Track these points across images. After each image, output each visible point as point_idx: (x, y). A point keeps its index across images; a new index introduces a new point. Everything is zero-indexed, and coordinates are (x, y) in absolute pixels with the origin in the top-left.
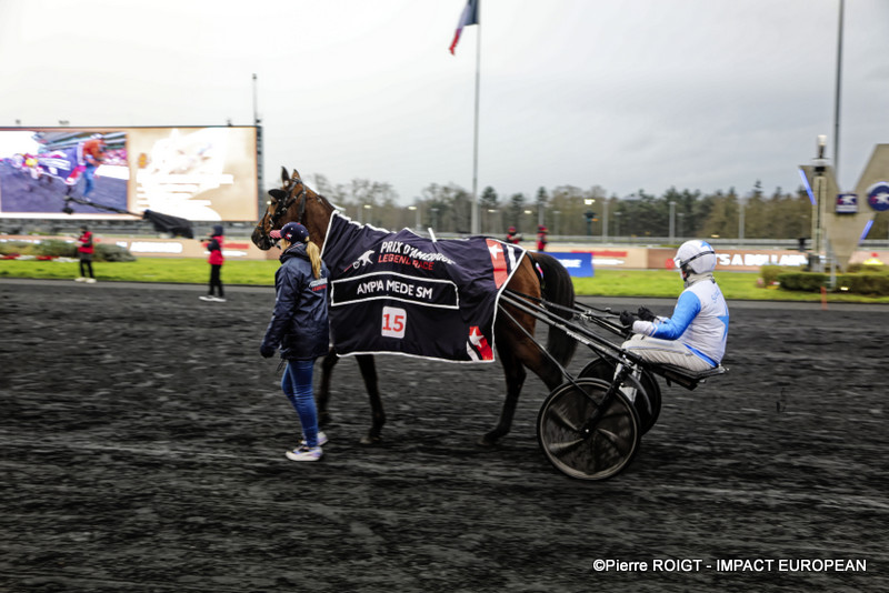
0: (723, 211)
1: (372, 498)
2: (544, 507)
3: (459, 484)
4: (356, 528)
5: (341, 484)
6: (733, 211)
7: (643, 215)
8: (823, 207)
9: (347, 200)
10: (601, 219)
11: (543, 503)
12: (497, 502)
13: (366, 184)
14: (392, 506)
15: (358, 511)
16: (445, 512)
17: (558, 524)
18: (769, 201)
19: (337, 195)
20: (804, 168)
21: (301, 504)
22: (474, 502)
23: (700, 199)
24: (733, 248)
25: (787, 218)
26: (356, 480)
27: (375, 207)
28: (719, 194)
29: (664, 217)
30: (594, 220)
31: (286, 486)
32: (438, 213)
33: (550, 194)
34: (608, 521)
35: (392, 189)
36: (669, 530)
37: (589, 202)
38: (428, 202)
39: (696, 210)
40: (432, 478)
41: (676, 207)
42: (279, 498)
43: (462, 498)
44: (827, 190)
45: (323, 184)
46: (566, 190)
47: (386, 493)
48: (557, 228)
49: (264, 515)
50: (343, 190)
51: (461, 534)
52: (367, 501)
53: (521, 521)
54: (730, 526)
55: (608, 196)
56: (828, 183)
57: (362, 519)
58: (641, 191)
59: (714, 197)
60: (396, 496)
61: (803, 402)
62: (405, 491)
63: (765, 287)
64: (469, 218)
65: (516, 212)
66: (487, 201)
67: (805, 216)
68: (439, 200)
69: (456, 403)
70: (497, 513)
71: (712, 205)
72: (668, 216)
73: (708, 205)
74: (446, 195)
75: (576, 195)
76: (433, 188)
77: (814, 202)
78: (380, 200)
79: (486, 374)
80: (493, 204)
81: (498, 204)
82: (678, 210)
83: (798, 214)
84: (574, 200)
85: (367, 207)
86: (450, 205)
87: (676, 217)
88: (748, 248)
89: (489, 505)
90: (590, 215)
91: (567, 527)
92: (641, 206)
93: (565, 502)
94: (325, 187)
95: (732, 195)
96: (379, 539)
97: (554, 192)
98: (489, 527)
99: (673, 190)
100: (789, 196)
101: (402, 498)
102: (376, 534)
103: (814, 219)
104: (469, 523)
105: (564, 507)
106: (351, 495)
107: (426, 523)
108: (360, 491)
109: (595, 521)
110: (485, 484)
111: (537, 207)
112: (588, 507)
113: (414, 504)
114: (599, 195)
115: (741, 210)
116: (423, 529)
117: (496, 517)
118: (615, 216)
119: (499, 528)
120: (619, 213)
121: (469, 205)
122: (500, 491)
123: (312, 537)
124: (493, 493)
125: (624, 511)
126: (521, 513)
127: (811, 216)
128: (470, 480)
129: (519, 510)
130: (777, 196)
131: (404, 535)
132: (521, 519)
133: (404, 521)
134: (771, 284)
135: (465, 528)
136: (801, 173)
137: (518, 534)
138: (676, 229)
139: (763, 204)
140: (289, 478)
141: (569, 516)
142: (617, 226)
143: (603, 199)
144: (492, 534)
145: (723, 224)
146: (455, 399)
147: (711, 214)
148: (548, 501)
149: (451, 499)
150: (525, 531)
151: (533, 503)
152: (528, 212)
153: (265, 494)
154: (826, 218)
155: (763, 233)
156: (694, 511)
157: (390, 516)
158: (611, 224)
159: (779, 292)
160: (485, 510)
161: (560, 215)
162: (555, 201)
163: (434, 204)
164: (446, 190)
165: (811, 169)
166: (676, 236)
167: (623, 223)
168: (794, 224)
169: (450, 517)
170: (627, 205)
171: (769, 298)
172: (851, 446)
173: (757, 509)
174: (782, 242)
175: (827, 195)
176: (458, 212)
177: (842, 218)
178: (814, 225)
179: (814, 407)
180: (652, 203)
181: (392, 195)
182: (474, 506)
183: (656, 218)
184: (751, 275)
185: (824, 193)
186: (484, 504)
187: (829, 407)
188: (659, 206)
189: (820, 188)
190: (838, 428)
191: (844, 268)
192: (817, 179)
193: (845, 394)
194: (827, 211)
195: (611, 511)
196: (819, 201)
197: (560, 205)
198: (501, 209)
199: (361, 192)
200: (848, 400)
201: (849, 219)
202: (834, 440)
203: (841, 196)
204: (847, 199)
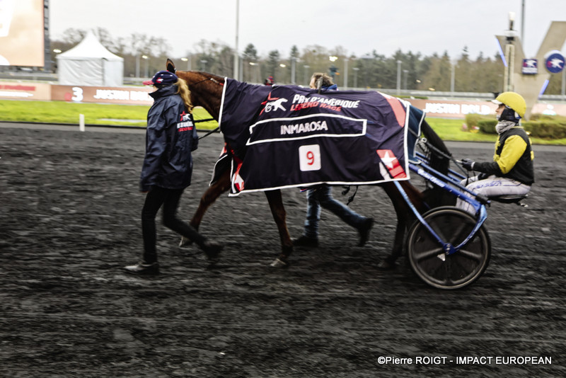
0: (438, 69)
1: (134, 307)
2: (283, 312)
3: (211, 294)
4: (118, 334)
5: (107, 296)
6: (447, 69)
7: (377, 71)
8: (512, 68)
9: (127, 51)
10: (342, 73)
11: (282, 308)
12: (243, 308)
13: (144, 38)
14: (152, 315)
15: (121, 319)
16: (198, 318)
17: (294, 326)
18: (474, 63)
19: (118, 46)
20: (498, 38)
21: (70, 315)
22: (224, 309)
23: (421, 59)
24: (445, 99)
25: (488, 76)
26: (122, 292)
27: (151, 57)
28: (435, 55)
29: (393, 73)
30: (337, 74)
31: (57, 299)
32: (206, 64)
33: (301, 52)
34: (336, 322)
35: (166, 43)
36: (383, 328)
37: (333, 59)
38: (198, 55)
39: (418, 68)
40: (189, 289)
41: (402, 65)
42: (48, 310)
43: (213, 306)
44: (515, 56)
45: (105, 36)
46: (314, 49)
47: (148, 303)
49: (35, 325)
50: (123, 42)
51: (211, 336)
52: (130, 310)
53: (263, 324)
54: (431, 323)
55: (348, 55)
56: (516, 49)
57: (124, 326)
58: (374, 52)
59: (432, 58)
60: (157, 306)
61: (493, 223)
62: (165, 301)
63: (469, 131)
64: (232, 69)
65: (272, 66)
66: (248, 55)
67: (501, 75)
68: (207, 53)
69: (213, 225)
70: (243, 318)
71: (431, 64)
72: (396, 72)
73: (427, 63)
74: (213, 49)
75: (322, 53)
76: (202, 43)
77: (506, 64)
78: (156, 52)
80: (253, 58)
81: (257, 58)
82: (403, 67)
83: (495, 73)
84: (321, 56)
85: (145, 57)
86: (217, 58)
87: (402, 73)
88: (458, 99)
89: (237, 311)
90: (334, 70)
91: (301, 327)
92: (375, 63)
93: (301, 307)
94: (107, 39)
95: (446, 56)
96: (138, 342)
97: (305, 50)
98: (236, 330)
99: (400, 51)
100: (489, 59)
101: (161, 307)
102: (136, 338)
103: (506, 78)
104: (219, 327)
105: (300, 311)
106: (116, 306)
107: (182, 328)
108: (124, 303)
109: (324, 322)
110: (234, 294)
111: (290, 62)
112: (320, 311)
113: (172, 312)
114: (341, 53)
115: (452, 69)
116: (178, 333)
117: (242, 321)
118: (353, 71)
119: (243, 330)
120: (356, 69)
121: (232, 58)
122: (247, 299)
123: (77, 344)
124: (240, 301)
125: (348, 313)
126: (264, 317)
127: (503, 74)
128: (222, 291)
129: (261, 314)
130: (480, 59)
131: (161, 339)
133: (162, 327)
134: (473, 129)
135: (215, 331)
136: (496, 41)
137: (259, 335)
138: (402, 83)
139: (469, 64)
140: (60, 292)
141: (303, 318)
142: (355, 79)
143: (344, 57)
144: (238, 335)
145: (439, 79)
146: (213, 222)
147: (429, 72)
148: (286, 307)
149: (204, 306)
150: (266, 332)
151: (274, 308)
152: (283, 66)
153: (36, 307)
154: (515, 77)
155: (469, 88)
156: (403, 312)
157: (149, 323)
158: (351, 77)
159: (478, 135)
160: (233, 316)
161: (309, 69)
162: (305, 57)
163: (203, 57)
164: (214, 45)
165: (505, 38)
166: (402, 88)
167: (360, 77)
168: (492, 81)
169: (203, 322)
170: (364, 63)
171: (472, 139)
172: (527, 257)
173: (453, 308)
174: (483, 95)
175: (515, 59)
176: (224, 64)
177: (526, 78)
178: (506, 82)
179: (501, 227)
180: (383, 62)
181: (167, 47)
182: (223, 312)
183: (387, 74)
184: (457, 120)
185: (513, 58)
186: (232, 311)
187: (512, 227)
188: (389, 64)
189: (510, 54)
190: (517, 242)
191: (527, 117)
192: (508, 46)
193: (523, 216)
194: (515, 71)
195: (338, 313)
196: (509, 64)
197: (309, 61)
198: (260, 62)
199: (139, 45)
200: (526, 220)
201: (532, 79)
202: (514, 252)
203: (525, 61)
204: (530, 63)
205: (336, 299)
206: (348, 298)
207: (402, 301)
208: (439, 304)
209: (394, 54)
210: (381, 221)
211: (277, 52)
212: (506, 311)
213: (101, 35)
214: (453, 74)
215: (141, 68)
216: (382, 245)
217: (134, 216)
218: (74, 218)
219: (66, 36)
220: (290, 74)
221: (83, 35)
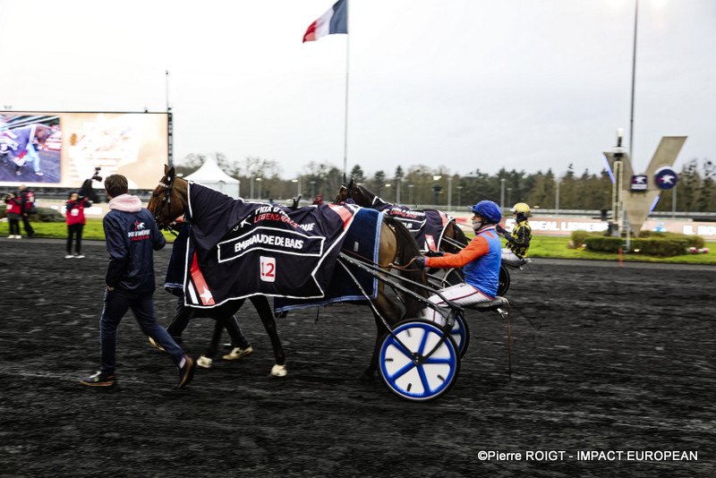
0: (542, 187)
1: (256, 417)
2: (396, 425)
3: (328, 406)
4: (244, 442)
5: (232, 405)
6: (551, 187)
7: (480, 189)
8: (621, 185)
9: (241, 174)
10: (447, 192)
11: (395, 421)
12: (358, 420)
13: (257, 161)
14: (273, 424)
15: (245, 428)
16: (316, 429)
17: (407, 439)
18: (579, 180)
19: (234, 169)
20: (606, 155)
21: (199, 422)
22: (339, 420)
23: (525, 177)
24: (550, 216)
25: (594, 193)
26: (244, 402)
27: (265, 180)
28: (540, 173)
29: (497, 191)
30: (441, 192)
31: (187, 407)
32: (315, 185)
33: (406, 172)
34: (447, 436)
35: (278, 165)
37: (436, 178)
38: (308, 176)
39: (522, 186)
40: (306, 401)
41: (505, 183)
42: (182, 417)
43: (330, 417)
44: (624, 172)
45: (223, 160)
46: (416, 169)
47: (269, 413)
48: (411, 199)
49: (169, 431)
50: (238, 166)
51: (329, 446)
52: (253, 419)
55: (452, 174)
56: (624, 167)
57: (248, 434)
58: (478, 170)
59: (535, 176)
60: (277, 416)
61: (602, 341)
62: (285, 411)
63: (575, 248)
65: (378, 185)
66: (355, 176)
67: (607, 192)
68: (316, 174)
69: (327, 340)
70: (358, 429)
71: (534, 181)
72: (500, 191)
73: (532, 180)
74: (322, 171)
75: (426, 172)
76: (311, 165)
77: (614, 181)
78: (268, 175)
79: (352, 317)
80: (360, 179)
81: (363, 178)
82: (507, 186)
83: (601, 190)
84: (426, 176)
85: (258, 179)
86: (325, 179)
87: (506, 192)
88: (563, 217)
89: (352, 423)
90: (438, 189)
91: (414, 440)
92: (478, 182)
93: (413, 420)
94: (224, 163)
95: (550, 174)
96: (262, 450)
97: (409, 170)
98: (352, 441)
99: (503, 170)
100: (594, 176)
101: (282, 417)
102: (260, 446)
103: (614, 195)
104: (336, 438)
105: (412, 425)
106: (240, 414)
107: (301, 438)
108: (247, 412)
109: (437, 436)
110: (350, 406)
111: (395, 181)
112: (431, 425)
113: (291, 423)
115: (557, 186)
116: (299, 442)
117: (358, 433)
118: (458, 190)
119: (359, 441)
120: (460, 188)
123: (207, 449)
124: (355, 413)
125: (461, 428)
126: (378, 430)
127: (611, 192)
128: (337, 403)
129: (375, 427)
130: (585, 175)
131: (282, 447)
132: (379, 434)
133: (283, 436)
134: (580, 246)
135: (332, 441)
136: (604, 158)
137: (375, 447)
138: (506, 201)
139: (574, 182)
140: (189, 400)
142: (459, 198)
143: (448, 176)
144: (354, 446)
145: (544, 197)
146: (327, 336)
147: (533, 189)
148: (399, 420)
149: (321, 417)
150: (381, 444)
151: (388, 421)
152: (388, 185)
154: (623, 194)
155: (574, 205)
156: (516, 428)
157: (271, 432)
158: (454, 196)
159: (586, 252)
160: (348, 427)
161: (413, 188)
162: (410, 177)
163: (312, 178)
164: (322, 166)
165: (612, 155)
166: (506, 206)
167: (464, 195)
168: (598, 198)
169: (320, 433)
170: (468, 181)
171: (578, 257)
172: (640, 376)
173: (565, 426)
174: (589, 212)
175: (623, 176)
176: (332, 184)
177: (635, 195)
178: (614, 199)
179: (612, 345)
180: (487, 180)
181: (278, 170)
182: (340, 424)
183: (490, 192)
184: (564, 238)
185: (621, 174)
186: (348, 422)
187: (623, 345)
188: (493, 182)
189: (618, 170)
190: (630, 361)
191: (636, 233)
192: (616, 163)
193: (636, 335)
194: (624, 188)
195: (450, 428)
196: (618, 181)
197: (414, 181)
198: (366, 182)
199: (254, 168)
200: (638, 339)
201: (641, 195)
202: (627, 371)
203: (634, 177)
204: (639, 180)
205: (448, 413)
206: (459, 413)
207: (513, 417)
208: (551, 421)
209: (498, 172)
210: (490, 338)
211: (382, 172)
212: (619, 431)
213: (218, 160)
214: (557, 191)
215: (255, 190)
216: (491, 362)
217: (253, 330)
218: (199, 332)
219: (187, 161)
220: (395, 193)
221: (202, 161)
